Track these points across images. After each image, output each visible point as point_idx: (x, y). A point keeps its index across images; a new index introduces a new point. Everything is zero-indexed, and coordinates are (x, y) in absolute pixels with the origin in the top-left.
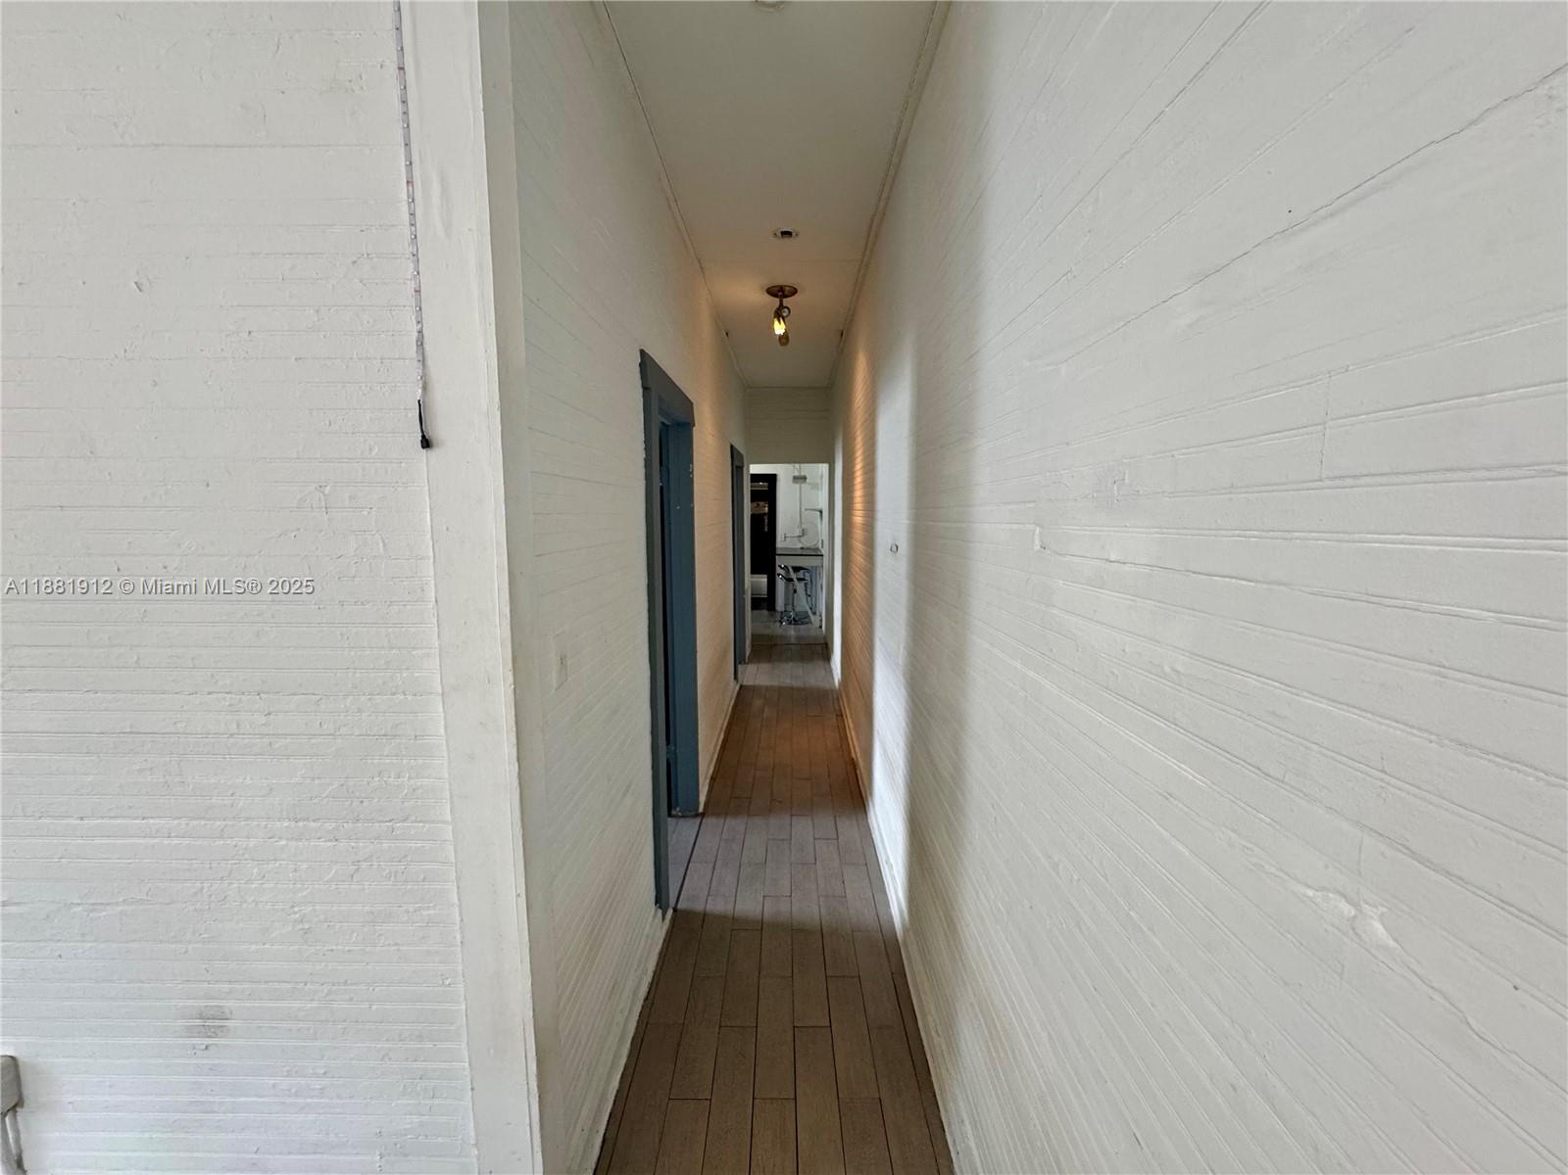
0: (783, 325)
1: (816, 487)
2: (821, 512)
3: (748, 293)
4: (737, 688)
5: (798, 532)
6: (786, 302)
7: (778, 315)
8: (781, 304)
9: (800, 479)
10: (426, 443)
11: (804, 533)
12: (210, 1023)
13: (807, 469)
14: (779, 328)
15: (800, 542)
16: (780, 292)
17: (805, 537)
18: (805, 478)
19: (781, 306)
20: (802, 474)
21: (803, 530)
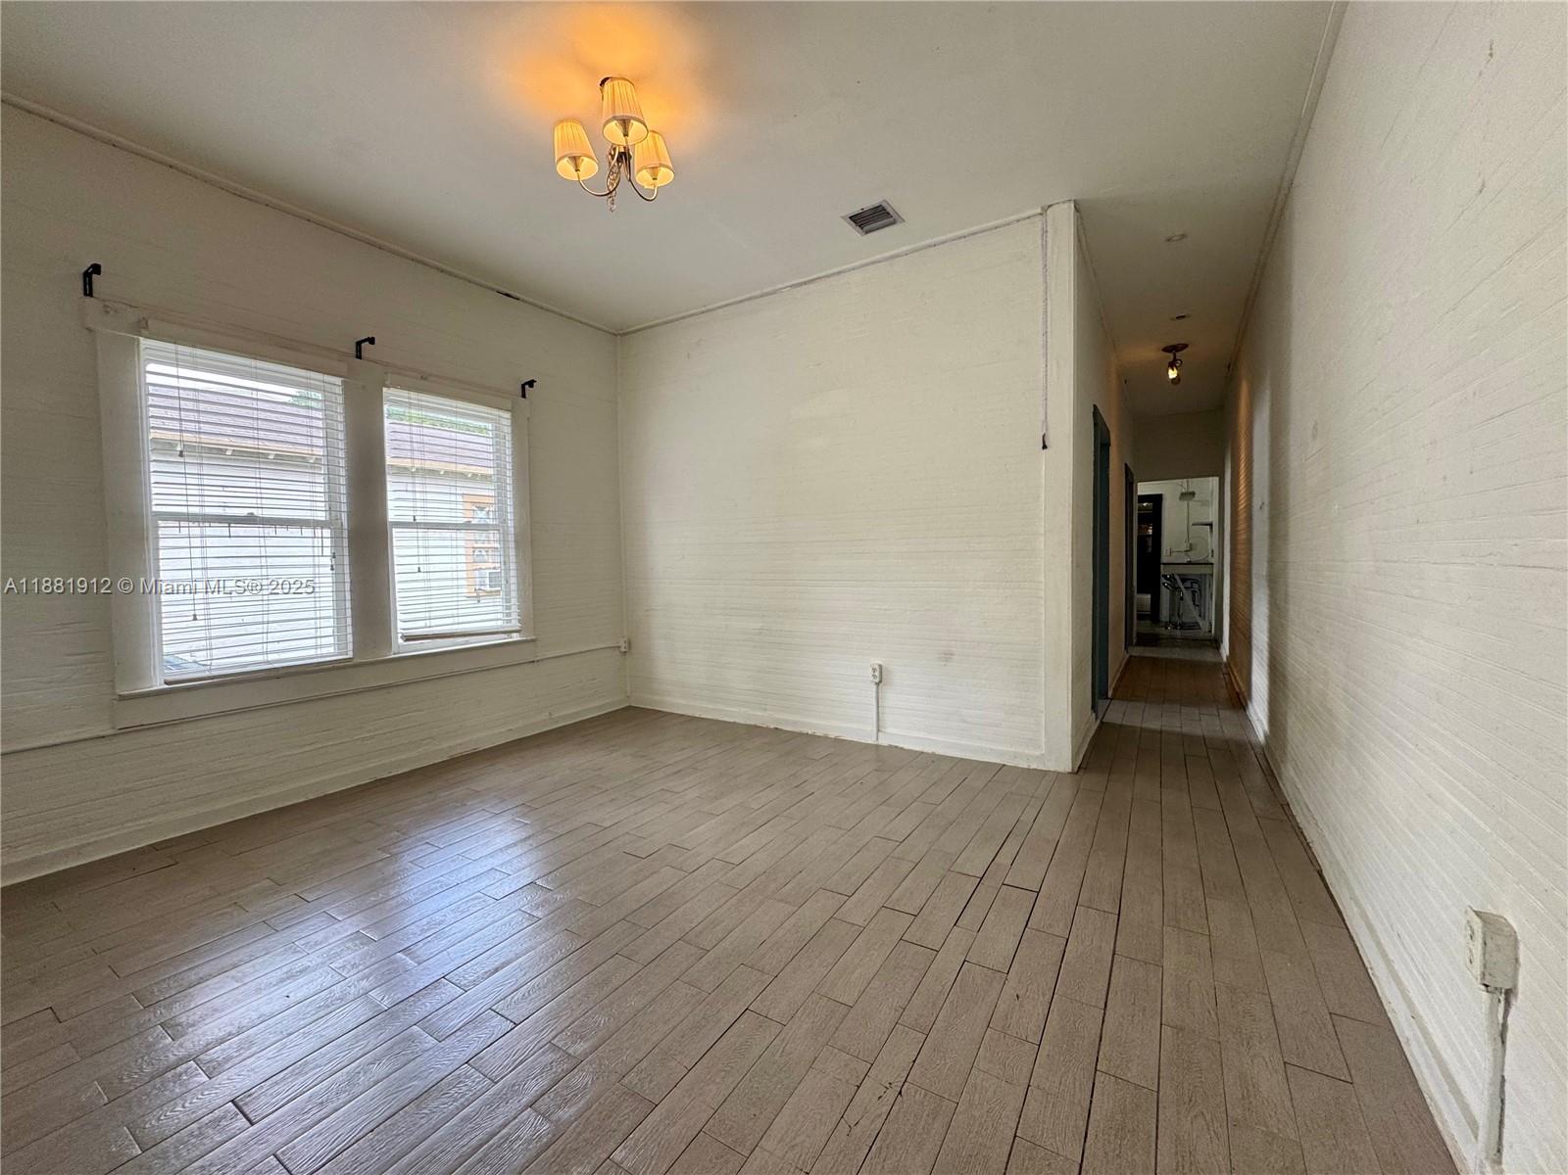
0: (1176, 371)
1: (1205, 503)
2: (1211, 525)
3: (1148, 353)
4: (1127, 656)
5: (1184, 547)
6: (1178, 354)
7: (1172, 365)
8: (1175, 356)
9: (1188, 495)
10: (1045, 447)
11: (1191, 548)
12: (947, 656)
13: (1195, 484)
14: (1172, 374)
15: (1188, 555)
16: (1172, 349)
17: (1193, 552)
18: (1193, 494)
19: (1175, 360)
20: (1190, 490)
21: (1191, 545)
